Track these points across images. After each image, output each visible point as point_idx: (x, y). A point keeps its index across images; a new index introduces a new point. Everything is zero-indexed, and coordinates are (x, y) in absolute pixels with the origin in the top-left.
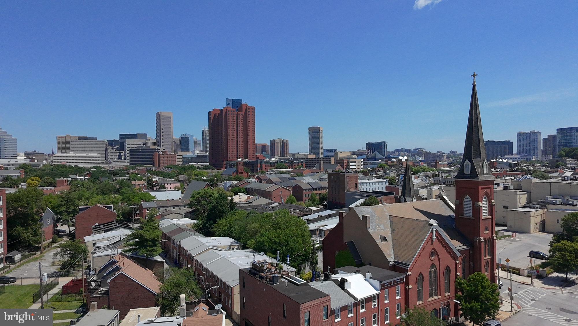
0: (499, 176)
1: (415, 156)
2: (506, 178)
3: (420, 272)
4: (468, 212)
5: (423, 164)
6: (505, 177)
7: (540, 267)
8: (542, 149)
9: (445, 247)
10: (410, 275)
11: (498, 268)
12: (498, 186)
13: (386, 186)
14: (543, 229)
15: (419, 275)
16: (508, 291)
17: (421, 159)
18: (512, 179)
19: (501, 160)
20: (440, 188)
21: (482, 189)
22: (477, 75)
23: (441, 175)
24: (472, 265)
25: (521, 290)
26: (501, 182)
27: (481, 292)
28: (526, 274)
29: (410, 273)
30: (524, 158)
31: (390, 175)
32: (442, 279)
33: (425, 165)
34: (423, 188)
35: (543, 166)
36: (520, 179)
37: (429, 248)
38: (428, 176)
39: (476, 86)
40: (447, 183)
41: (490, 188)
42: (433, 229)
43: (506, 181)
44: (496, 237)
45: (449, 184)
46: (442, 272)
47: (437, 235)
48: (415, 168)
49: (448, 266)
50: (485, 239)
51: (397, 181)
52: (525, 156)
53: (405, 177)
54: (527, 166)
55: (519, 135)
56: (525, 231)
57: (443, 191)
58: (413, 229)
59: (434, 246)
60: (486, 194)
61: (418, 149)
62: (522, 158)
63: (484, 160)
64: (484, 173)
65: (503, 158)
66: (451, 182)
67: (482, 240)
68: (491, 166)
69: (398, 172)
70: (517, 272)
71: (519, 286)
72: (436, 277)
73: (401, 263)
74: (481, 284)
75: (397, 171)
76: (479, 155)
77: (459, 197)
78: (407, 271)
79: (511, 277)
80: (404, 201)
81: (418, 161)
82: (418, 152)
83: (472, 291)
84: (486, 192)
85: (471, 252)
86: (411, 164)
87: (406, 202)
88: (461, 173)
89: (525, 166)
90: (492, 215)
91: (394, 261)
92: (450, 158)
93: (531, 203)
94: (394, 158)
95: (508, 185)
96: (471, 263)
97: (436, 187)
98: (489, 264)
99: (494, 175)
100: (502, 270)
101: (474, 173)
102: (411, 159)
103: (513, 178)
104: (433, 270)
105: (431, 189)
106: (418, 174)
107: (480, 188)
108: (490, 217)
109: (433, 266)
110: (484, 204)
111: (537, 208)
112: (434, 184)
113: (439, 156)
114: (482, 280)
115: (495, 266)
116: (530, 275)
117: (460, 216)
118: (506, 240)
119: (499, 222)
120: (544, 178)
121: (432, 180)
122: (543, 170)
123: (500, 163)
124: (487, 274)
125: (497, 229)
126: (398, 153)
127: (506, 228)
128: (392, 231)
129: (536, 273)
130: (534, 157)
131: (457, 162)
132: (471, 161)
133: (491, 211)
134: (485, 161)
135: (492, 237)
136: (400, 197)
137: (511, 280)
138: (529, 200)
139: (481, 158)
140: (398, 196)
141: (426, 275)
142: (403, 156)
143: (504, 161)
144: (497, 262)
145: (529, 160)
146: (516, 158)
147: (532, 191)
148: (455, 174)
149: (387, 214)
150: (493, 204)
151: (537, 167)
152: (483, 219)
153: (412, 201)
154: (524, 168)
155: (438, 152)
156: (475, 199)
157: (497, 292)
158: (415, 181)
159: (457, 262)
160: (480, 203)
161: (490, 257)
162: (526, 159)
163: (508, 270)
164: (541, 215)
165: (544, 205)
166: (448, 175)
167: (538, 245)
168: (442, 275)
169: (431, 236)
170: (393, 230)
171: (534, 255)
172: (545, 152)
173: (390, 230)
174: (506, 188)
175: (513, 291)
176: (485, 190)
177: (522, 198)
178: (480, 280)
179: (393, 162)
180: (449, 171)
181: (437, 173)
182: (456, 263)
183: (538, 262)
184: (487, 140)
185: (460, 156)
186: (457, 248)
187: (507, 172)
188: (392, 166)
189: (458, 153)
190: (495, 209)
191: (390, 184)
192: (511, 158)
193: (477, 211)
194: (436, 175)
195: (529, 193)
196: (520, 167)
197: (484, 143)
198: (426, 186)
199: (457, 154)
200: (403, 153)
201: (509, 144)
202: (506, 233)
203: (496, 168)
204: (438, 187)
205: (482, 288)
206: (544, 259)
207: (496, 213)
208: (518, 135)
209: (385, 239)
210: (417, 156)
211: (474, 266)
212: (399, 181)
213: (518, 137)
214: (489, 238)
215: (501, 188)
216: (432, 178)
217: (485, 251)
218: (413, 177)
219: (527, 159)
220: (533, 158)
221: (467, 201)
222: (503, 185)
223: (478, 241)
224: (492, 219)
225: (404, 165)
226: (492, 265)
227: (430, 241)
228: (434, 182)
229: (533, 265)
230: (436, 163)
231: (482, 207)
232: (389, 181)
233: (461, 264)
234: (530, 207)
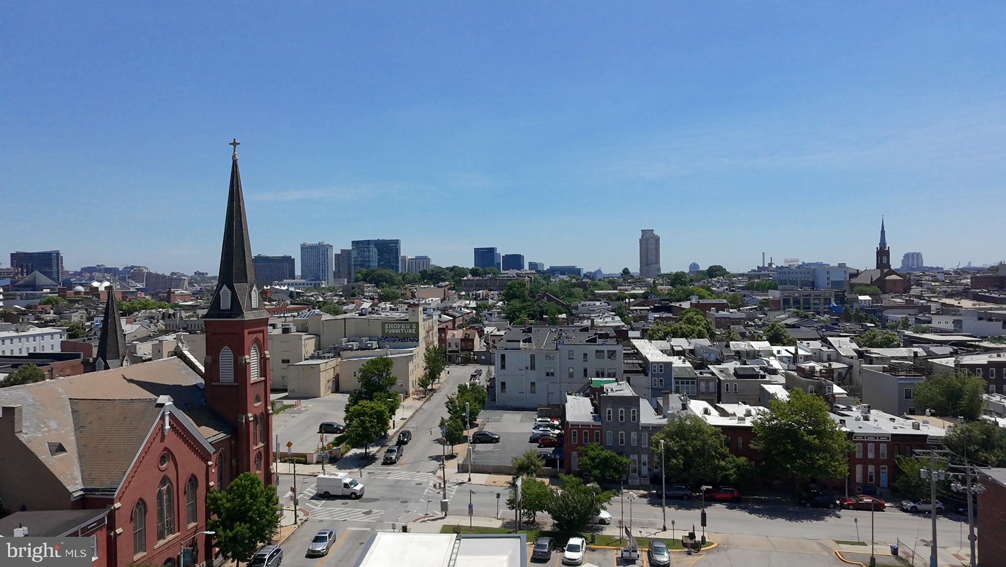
0: (276, 313)
1: (127, 280)
2: (286, 315)
3: (139, 497)
4: (227, 375)
5: (143, 296)
6: (284, 314)
7: (334, 444)
8: (334, 269)
9: (186, 442)
10: (119, 508)
11: (275, 461)
12: (274, 328)
13: (62, 342)
14: (337, 388)
15: (138, 503)
16: (290, 493)
17: (139, 286)
18: (294, 317)
19: (278, 287)
20: (178, 339)
21: (249, 333)
22: (239, 144)
23: (179, 314)
24: (234, 464)
25: (308, 487)
26: (279, 322)
27: (250, 505)
28: (315, 461)
29: (117, 505)
30: (311, 284)
31: (70, 318)
32: (183, 500)
33: (147, 297)
34: (143, 340)
35: (336, 295)
36: (305, 315)
37: (158, 449)
38: (153, 318)
39: (238, 162)
40: (190, 328)
41: (263, 331)
42: (164, 412)
43: (286, 320)
44: (273, 410)
45: (192, 331)
46: (182, 487)
47: (172, 423)
48: (128, 304)
49: (193, 475)
50: (255, 416)
51: (87, 330)
52: (312, 280)
53: (105, 322)
54: (315, 296)
55: (304, 248)
56: (311, 395)
57: (183, 343)
58: (125, 418)
59: (166, 443)
60: (256, 341)
61: (132, 267)
62: (308, 284)
63: (252, 286)
64: (253, 307)
65: (282, 284)
66: (197, 326)
67: (251, 419)
68: (264, 296)
69: (89, 313)
70: (302, 459)
71: (306, 480)
72: (170, 500)
73: (97, 490)
74: (250, 491)
75: (86, 310)
76: (244, 279)
77: (212, 350)
78: (112, 502)
79: (294, 468)
80: (103, 367)
81: (132, 290)
82: (133, 273)
83: (235, 508)
84: (256, 338)
85: (233, 442)
86: (118, 297)
87: (109, 368)
88: (215, 309)
89: (312, 296)
90: (265, 376)
91: (81, 490)
92: (195, 285)
93: (321, 351)
94: (81, 285)
95: (289, 325)
96: (234, 461)
97: (171, 337)
98: (261, 455)
99: (269, 311)
100: (281, 462)
101: (236, 308)
102: (119, 287)
103: (296, 314)
104: (165, 487)
105: (161, 342)
106: (134, 314)
107: (246, 331)
108: (263, 379)
109: (165, 480)
110: (252, 359)
111: (328, 357)
112: (166, 332)
113: (175, 280)
114: (252, 484)
115: (271, 457)
116: (321, 460)
117: (213, 384)
118: (288, 413)
119: (276, 387)
120: (336, 313)
121: (161, 325)
122: (335, 301)
123: (278, 291)
124: (258, 473)
125: (273, 397)
126: (88, 275)
127: (286, 394)
128: (76, 430)
129: (329, 455)
130: (323, 282)
131: (208, 291)
132: (231, 288)
133: (263, 371)
134: (255, 288)
135: (266, 410)
136: (95, 360)
137: (294, 474)
138: (318, 347)
139: (247, 283)
140: (91, 359)
141: (151, 502)
142: (101, 282)
143: (282, 288)
144: (274, 450)
145: (317, 287)
146: (300, 284)
147: (322, 333)
148: (205, 312)
149: (66, 397)
150: (268, 356)
151: (328, 296)
152: (252, 384)
153: (122, 365)
154: (311, 298)
155: (173, 274)
156: (239, 351)
157: (274, 499)
158: (127, 327)
159: (210, 463)
160: (247, 357)
161: (263, 445)
162: (313, 286)
163: (290, 460)
164: (334, 368)
165: (337, 352)
166: (192, 313)
167: (330, 412)
168: (181, 493)
169: (160, 427)
170: (79, 428)
171: (326, 428)
172: (337, 275)
173: (73, 430)
174: (286, 331)
175: (298, 491)
176: (255, 336)
177: (309, 345)
178: (249, 485)
179: (78, 293)
180: (193, 308)
181: (171, 311)
182: (208, 467)
183: (331, 438)
184: (257, 255)
185: (212, 281)
186: (209, 440)
187: (288, 305)
188: (77, 301)
189: (210, 275)
190: (270, 365)
191: (70, 336)
192: (292, 284)
193: (241, 370)
194: (170, 315)
195: (318, 335)
196: (305, 298)
197: (253, 259)
198: (150, 336)
199: (208, 277)
200: (100, 275)
201: (289, 261)
202: (286, 402)
203: (270, 301)
204: (174, 336)
205: (251, 498)
206: (338, 432)
207: (271, 372)
208: (301, 248)
209: (60, 449)
210: (130, 281)
211: (237, 465)
212: (91, 329)
213: (301, 250)
214: (262, 413)
215: (278, 331)
216: (161, 321)
217: (255, 435)
218: (123, 321)
219: (315, 284)
220: (322, 284)
221: (226, 356)
222: (281, 327)
223: (244, 421)
224: (265, 381)
225: (104, 298)
226: (267, 457)
227: (160, 435)
228: (166, 328)
229: (325, 444)
230: (169, 293)
231: (249, 363)
232: (68, 330)
233: (216, 465)
234: (320, 358)
